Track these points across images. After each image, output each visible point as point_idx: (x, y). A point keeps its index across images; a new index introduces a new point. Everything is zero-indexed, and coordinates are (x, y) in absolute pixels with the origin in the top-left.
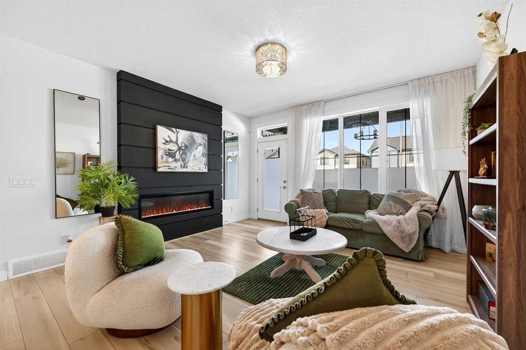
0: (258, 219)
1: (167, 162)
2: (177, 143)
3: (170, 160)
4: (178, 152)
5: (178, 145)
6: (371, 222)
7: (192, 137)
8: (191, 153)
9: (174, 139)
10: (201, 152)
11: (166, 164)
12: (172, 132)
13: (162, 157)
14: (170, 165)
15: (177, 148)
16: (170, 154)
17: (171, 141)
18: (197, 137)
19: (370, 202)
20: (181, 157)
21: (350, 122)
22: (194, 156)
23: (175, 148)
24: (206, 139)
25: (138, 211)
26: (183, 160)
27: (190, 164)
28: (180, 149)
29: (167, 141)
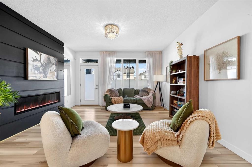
0: (81, 105)
1: (35, 74)
2: (40, 61)
3: (37, 72)
4: (41, 67)
5: (41, 63)
6: (139, 100)
7: (49, 59)
8: (49, 69)
9: (39, 59)
10: (54, 69)
11: (34, 75)
12: (37, 54)
13: (32, 70)
14: (36, 75)
15: (41, 65)
16: (36, 68)
17: (37, 60)
18: (52, 59)
19: (135, 93)
20: (43, 71)
21: (126, 61)
22: (51, 71)
23: (39, 65)
24: (57, 60)
25: (13, 108)
26: (45, 73)
27: (48, 75)
28: (42, 65)
29: (34, 60)
